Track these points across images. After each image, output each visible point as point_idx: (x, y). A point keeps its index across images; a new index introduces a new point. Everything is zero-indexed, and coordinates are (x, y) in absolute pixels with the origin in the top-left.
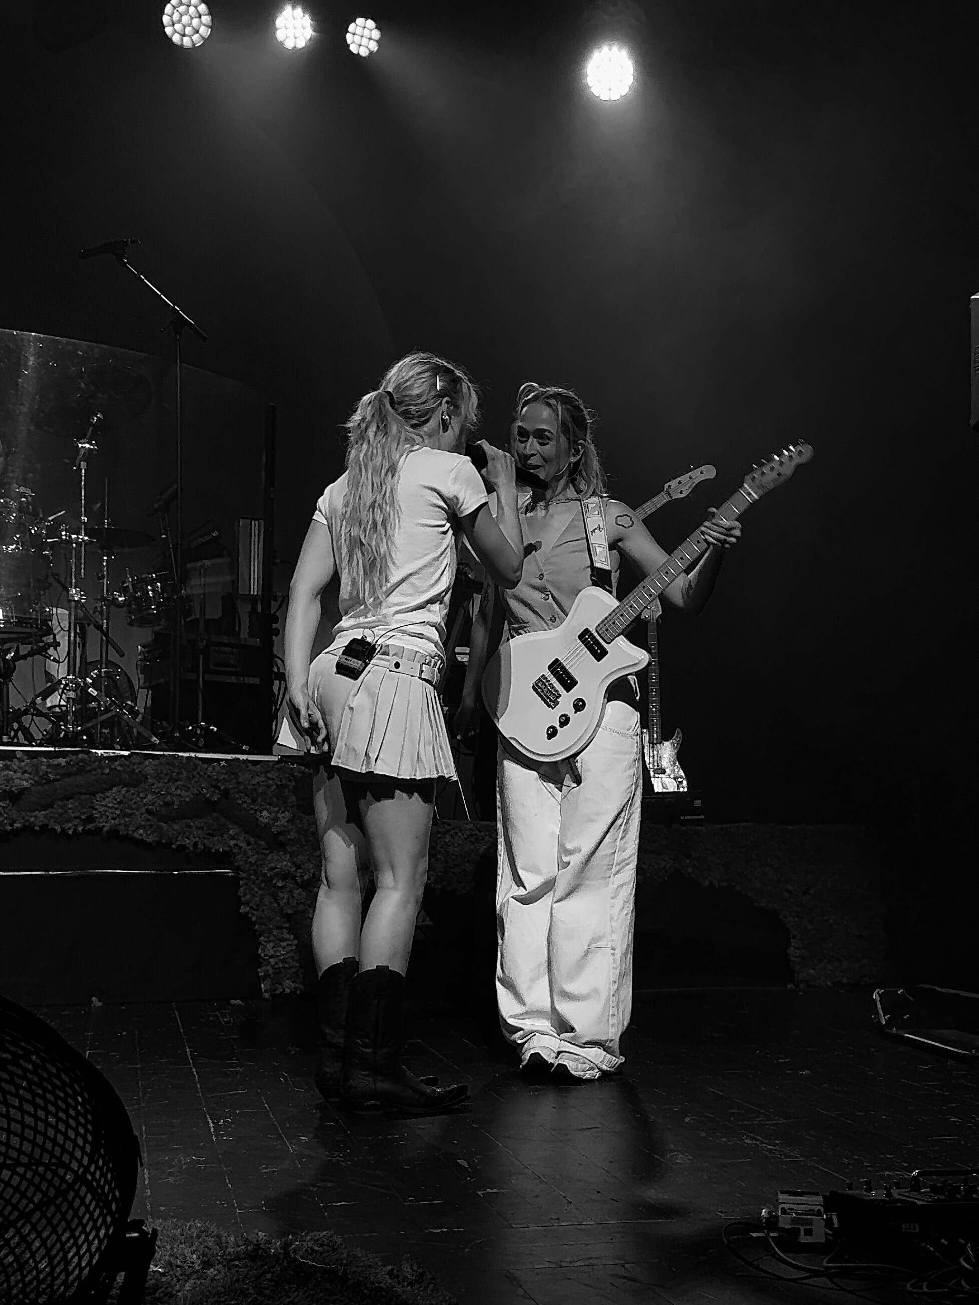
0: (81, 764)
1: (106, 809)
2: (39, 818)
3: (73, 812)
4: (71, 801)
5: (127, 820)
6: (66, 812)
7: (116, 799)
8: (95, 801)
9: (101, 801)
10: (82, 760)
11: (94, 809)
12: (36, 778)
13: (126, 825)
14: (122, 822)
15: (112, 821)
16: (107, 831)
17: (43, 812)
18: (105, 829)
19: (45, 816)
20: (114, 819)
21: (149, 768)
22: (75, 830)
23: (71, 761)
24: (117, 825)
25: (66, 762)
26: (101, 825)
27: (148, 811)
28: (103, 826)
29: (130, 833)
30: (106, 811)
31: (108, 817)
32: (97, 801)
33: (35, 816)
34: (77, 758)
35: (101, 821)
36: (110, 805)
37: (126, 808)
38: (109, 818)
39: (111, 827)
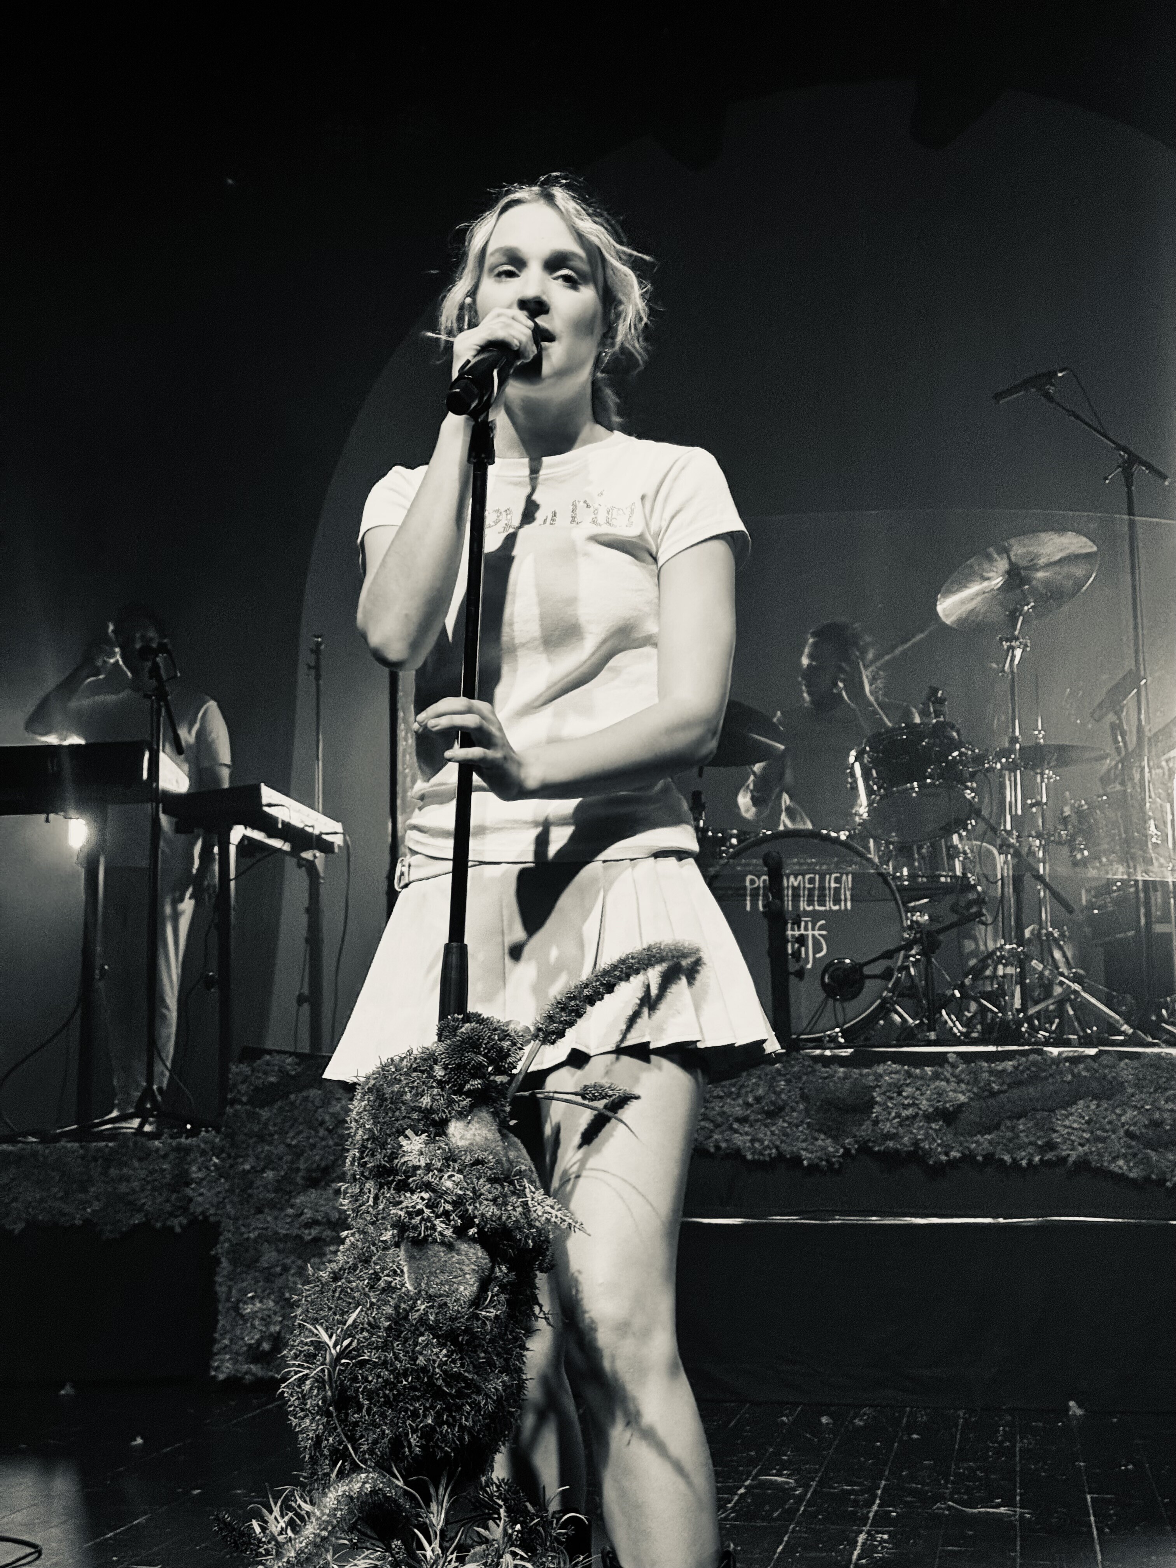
0: (1033, 1069)
1: (1070, 1130)
2: (981, 1144)
3: (1027, 1136)
4: (1022, 1121)
5: (1100, 1145)
6: (1018, 1137)
7: (1083, 1118)
8: (1054, 1120)
9: (1063, 1120)
10: (1034, 1063)
11: (1055, 1131)
12: (975, 1090)
13: (1100, 1155)
14: (1093, 1149)
15: (1080, 1148)
16: (1074, 1162)
17: (988, 1137)
18: (1071, 1160)
19: (990, 1142)
20: (1082, 1145)
21: (1126, 1071)
22: (1030, 1162)
23: (1019, 1065)
24: (1086, 1154)
25: (1014, 1067)
26: (1064, 1153)
27: (1128, 1133)
28: (1069, 1155)
29: (1106, 1164)
30: (1068, 1134)
31: (1073, 1141)
32: (1058, 1119)
33: (977, 1142)
34: (1027, 1060)
35: (1065, 1148)
36: (1075, 1125)
37: (1098, 1129)
38: (1076, 1144)
39: (1078, 1156)
